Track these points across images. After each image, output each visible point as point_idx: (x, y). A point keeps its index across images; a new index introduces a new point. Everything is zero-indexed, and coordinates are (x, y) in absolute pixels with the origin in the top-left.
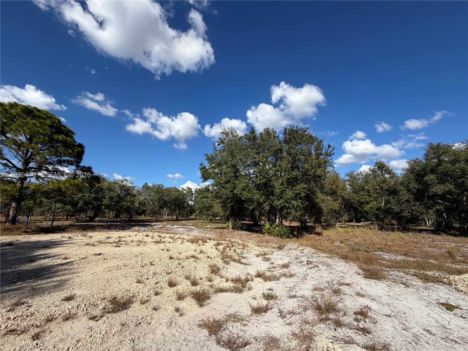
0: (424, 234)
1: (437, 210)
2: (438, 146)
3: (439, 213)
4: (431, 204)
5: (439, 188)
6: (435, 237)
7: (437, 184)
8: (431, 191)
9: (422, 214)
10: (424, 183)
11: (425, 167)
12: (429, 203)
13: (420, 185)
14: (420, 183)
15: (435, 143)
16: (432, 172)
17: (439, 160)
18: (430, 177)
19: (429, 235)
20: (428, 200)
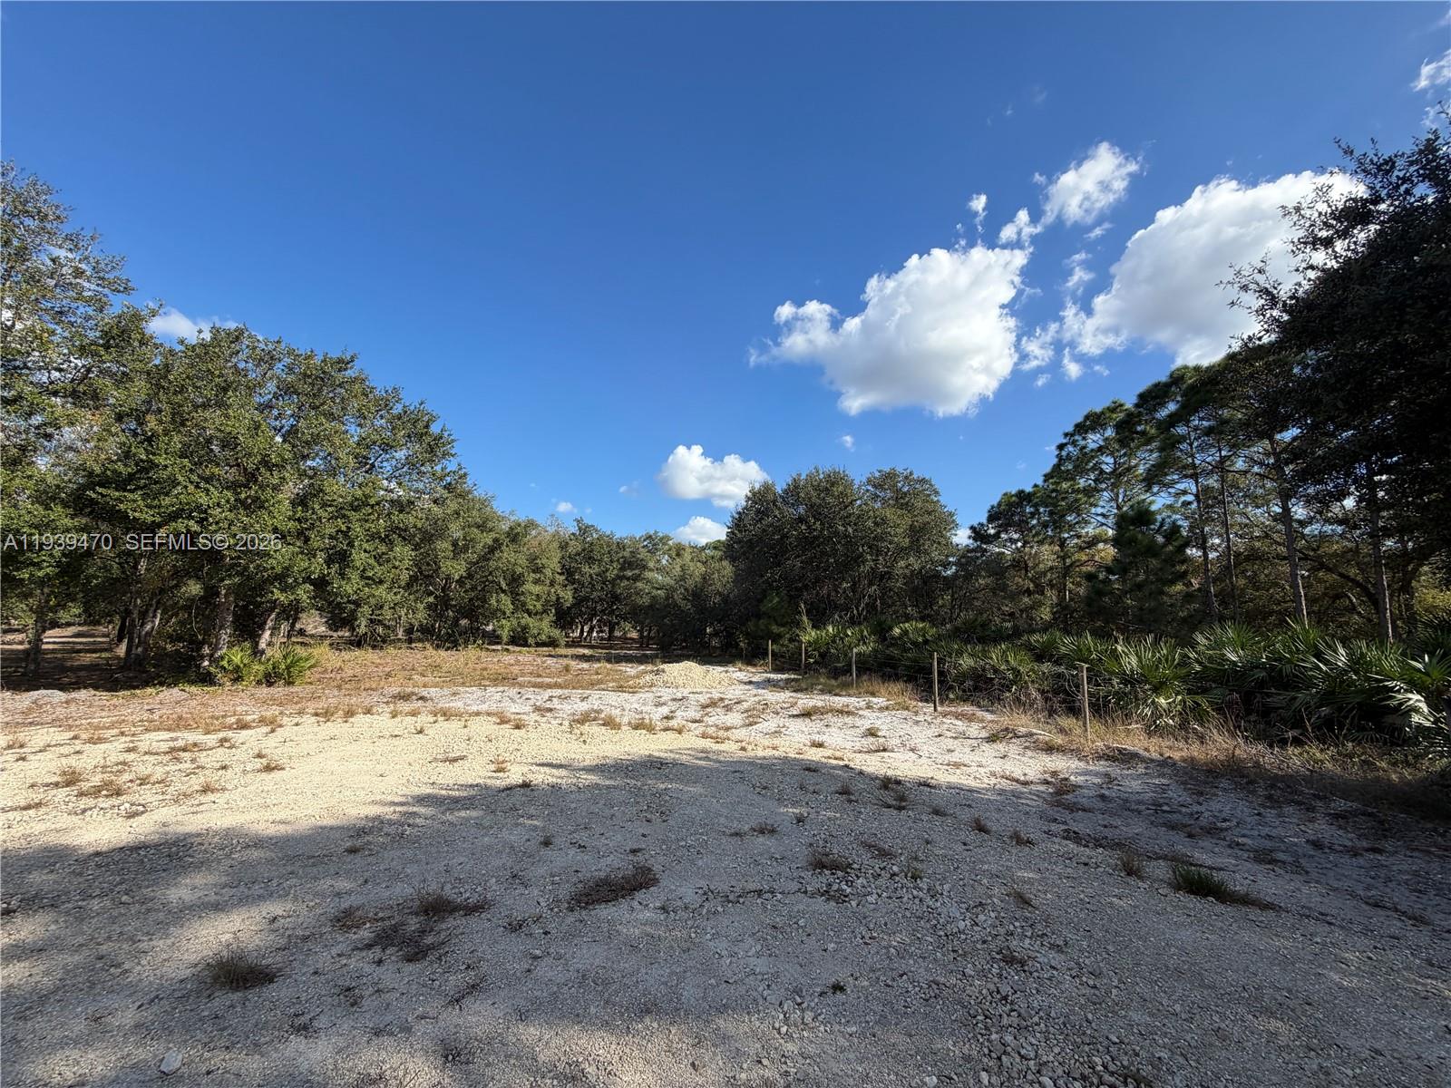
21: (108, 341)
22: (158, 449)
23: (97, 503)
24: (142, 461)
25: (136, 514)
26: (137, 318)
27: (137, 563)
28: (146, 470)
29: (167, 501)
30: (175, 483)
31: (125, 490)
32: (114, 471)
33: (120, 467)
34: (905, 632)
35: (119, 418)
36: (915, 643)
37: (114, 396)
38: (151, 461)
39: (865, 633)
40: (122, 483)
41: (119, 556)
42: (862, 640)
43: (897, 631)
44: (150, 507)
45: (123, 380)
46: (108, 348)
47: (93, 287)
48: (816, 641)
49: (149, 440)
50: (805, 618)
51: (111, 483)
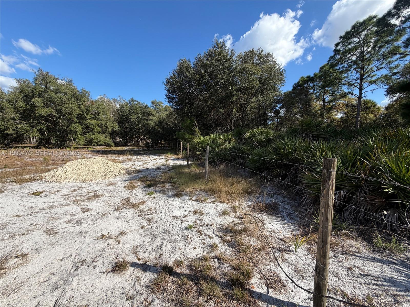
0: (27, 150)
1: (41, 129)
2: (47, 74)
3: (41, 131)
4: (36, 123)
5: (43, 110)
6: (36, 150)
7: (43, 107)
8: (37, 112)
9: (27, 132)
10: (31, 104)
11: (33, 89)
12: (34, 122)
13: (27, 106)
14: (28, 104)
15: (45, 72)
16: (40, 95)
17: (46, 87)
18: (37, 100)
19: (32, 149)
20: (34, 120)
34: (254, 135)
36: (260, 142)
39: (230, 137)
42: (228, 140)
43: (248, 135)
48: (202, 143)
50: (197, 130)
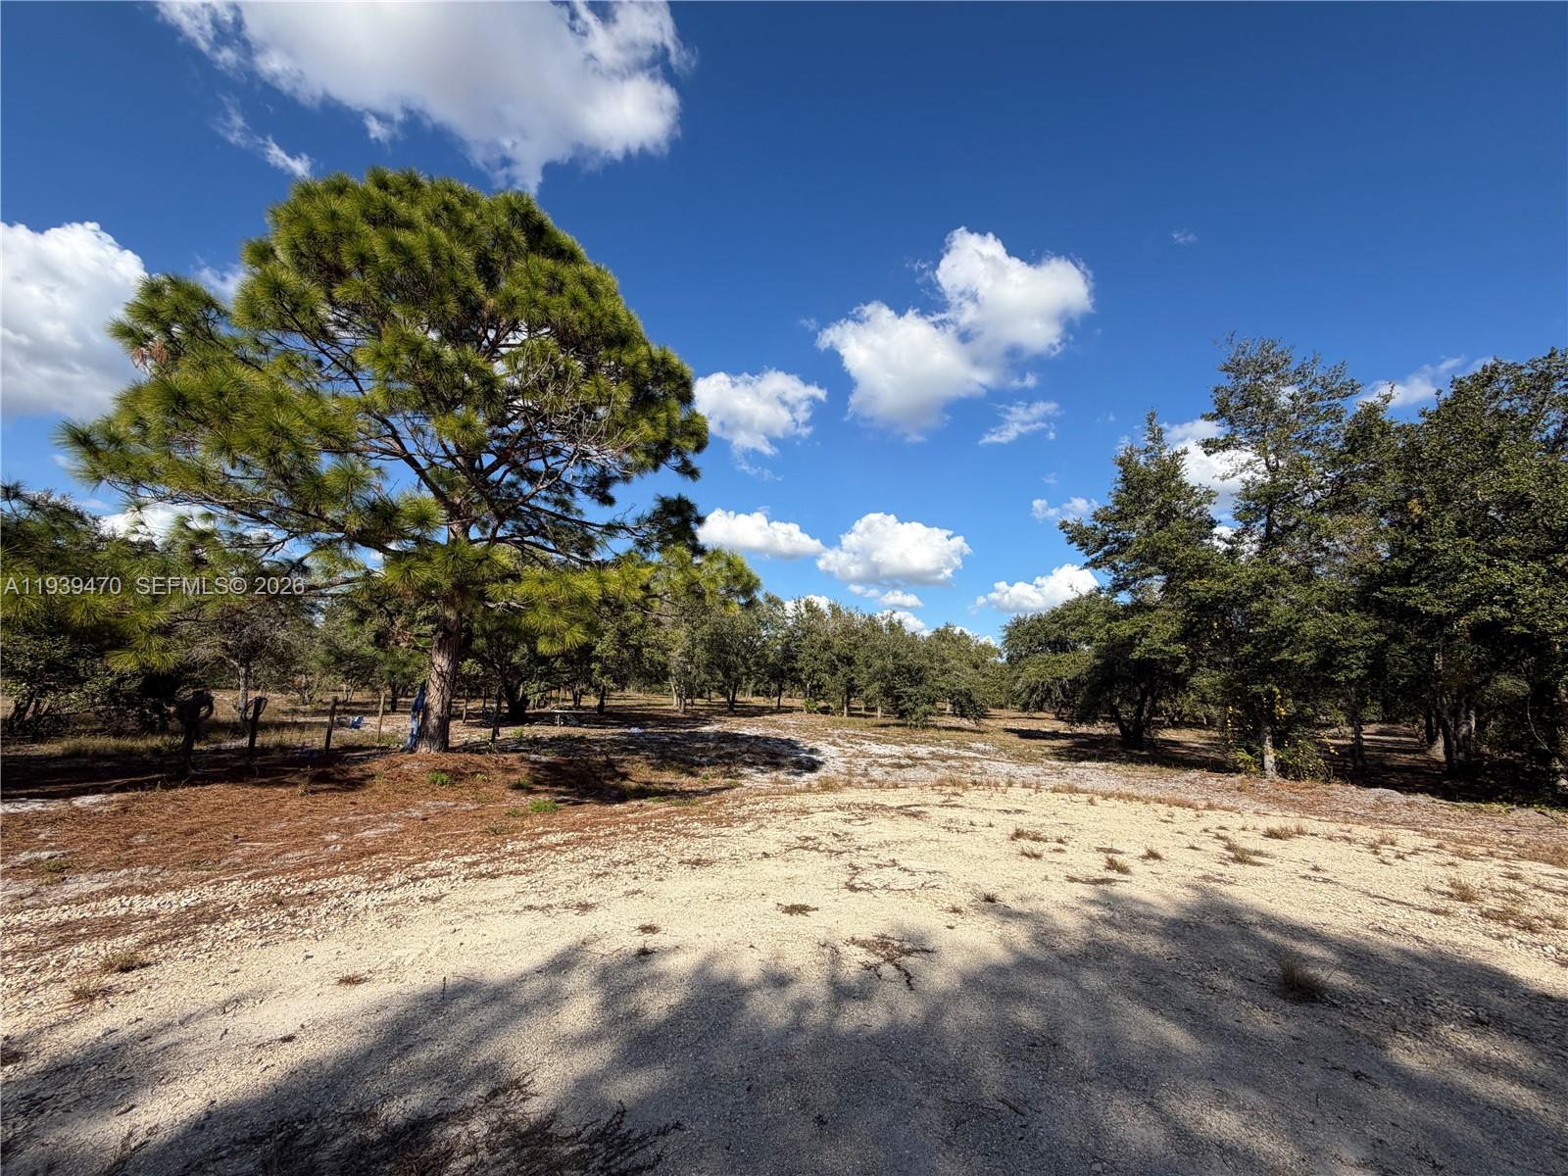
21: (1353, 445)
22: (1431, 534)
23: (1385, 603)
24: (1418, 550)
25: (1428, 608)
26: (1372, 410)
27: (1431, 659)
28: (1425, 560)
29: (1458, 588)
30: (1461, 567)
31: (1409, 585)
32: (1394, 568)
33: (1397, 562)
35: (1382, 513)
37: (1372, 493)
38: (1426, 549)
40: (1404, 578)
41: (1409, 652)
44: (1438, 597)
45: (1374, 475)
46: (1355, 451)
47: (1325, 403)
49: (1419, 527)
51: (1393, 581)
